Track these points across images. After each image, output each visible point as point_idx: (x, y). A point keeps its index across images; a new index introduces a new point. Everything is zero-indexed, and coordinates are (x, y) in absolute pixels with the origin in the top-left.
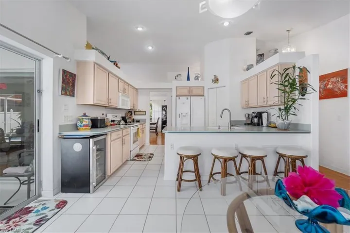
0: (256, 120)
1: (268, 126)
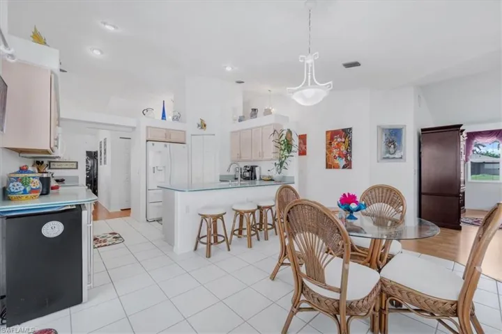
0: (247, 174)
1: (261, 179)
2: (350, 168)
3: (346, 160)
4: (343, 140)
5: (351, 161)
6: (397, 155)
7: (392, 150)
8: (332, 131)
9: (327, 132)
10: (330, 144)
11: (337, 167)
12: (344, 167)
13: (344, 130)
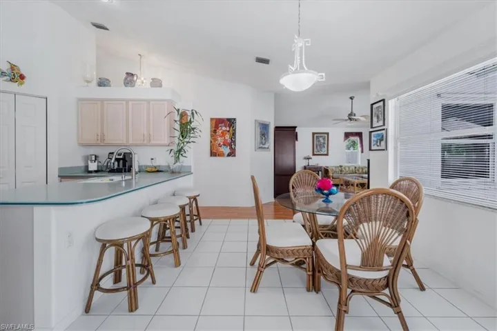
2: (235, 156)
3: (231, 148)
4: (228, 129)
5: (235, 149)
6: (266, 146)
7: (264, 141)
8: (216, 119)
9: (212, 119)
10: (215, 131)
11: (221, 155)
12: (229, 155)
13: (229, 120)
